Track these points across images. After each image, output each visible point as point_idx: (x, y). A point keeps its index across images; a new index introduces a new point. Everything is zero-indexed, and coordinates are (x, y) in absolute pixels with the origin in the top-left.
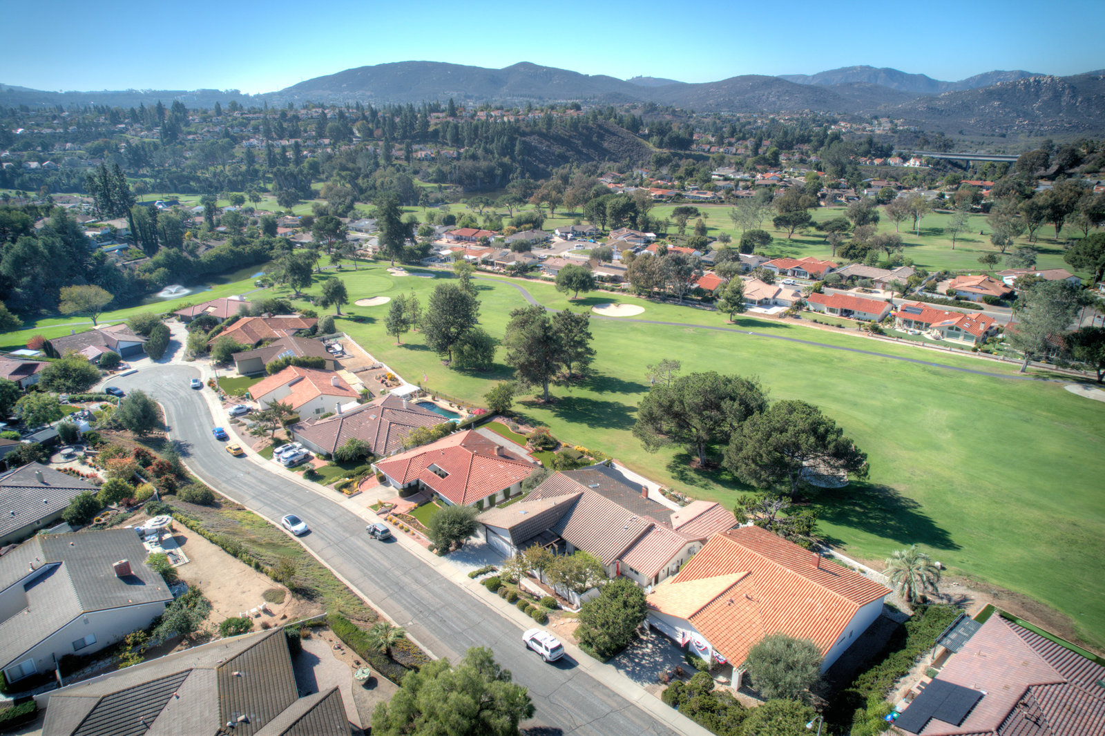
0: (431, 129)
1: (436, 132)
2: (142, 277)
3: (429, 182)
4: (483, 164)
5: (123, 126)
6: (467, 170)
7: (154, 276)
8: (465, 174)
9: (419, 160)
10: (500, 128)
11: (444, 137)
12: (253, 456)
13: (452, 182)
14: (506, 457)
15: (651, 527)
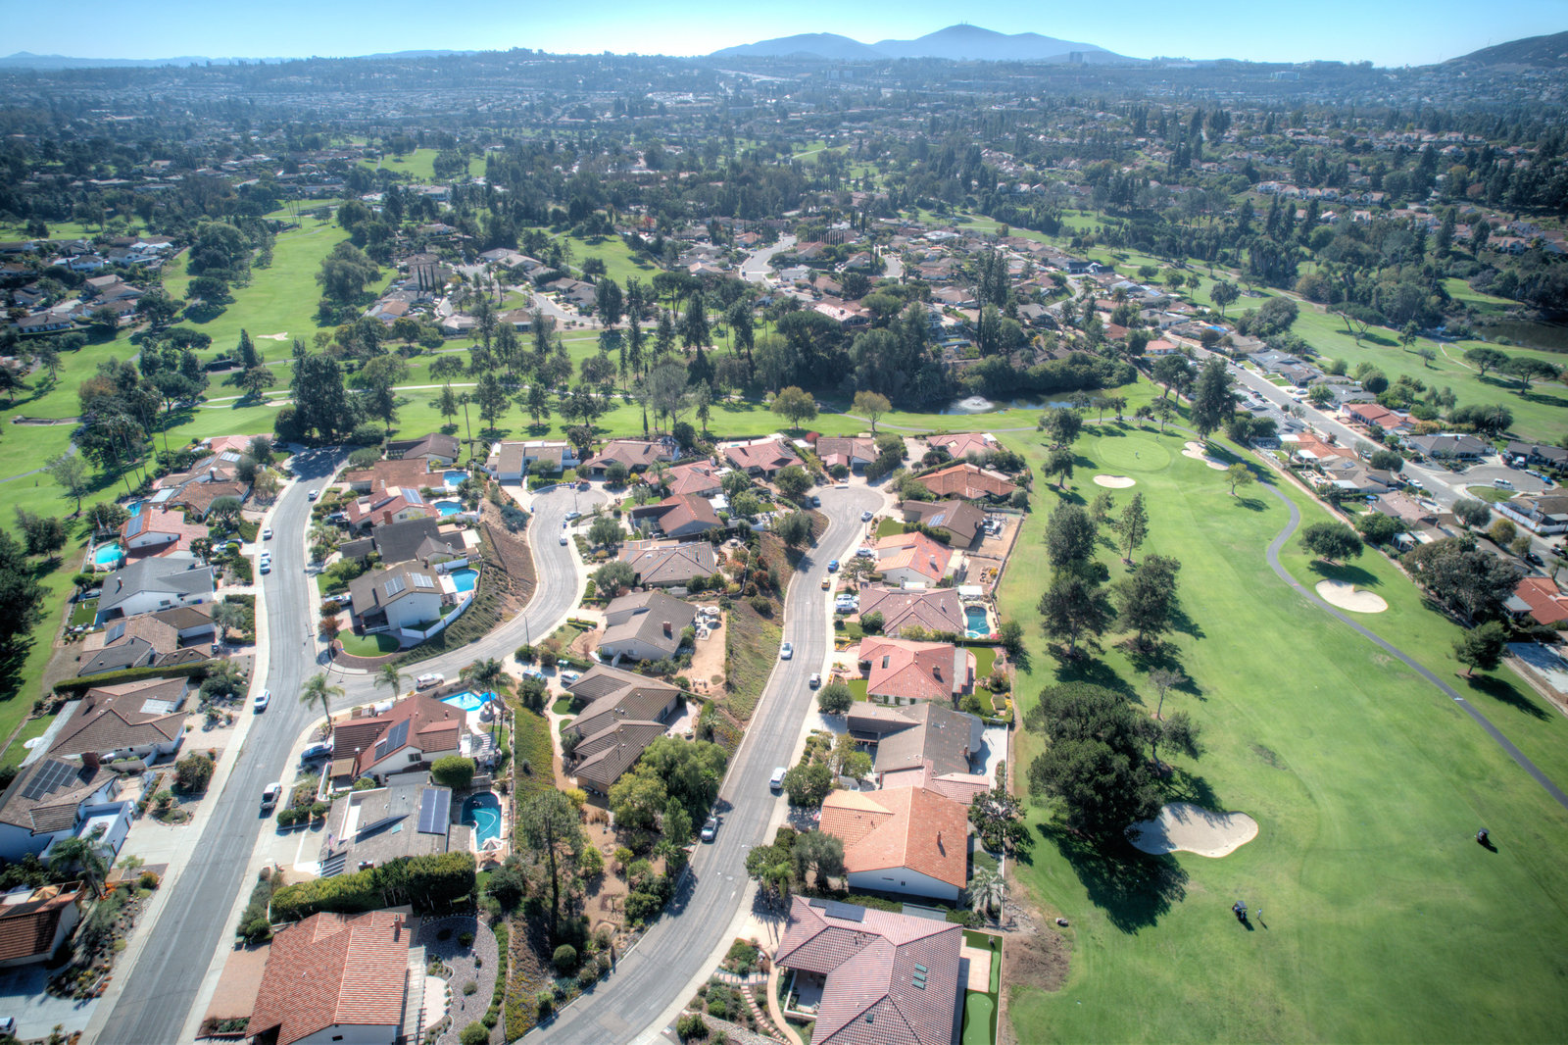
2: (962, 381)
3: (1486, 292)
5: (1143, 140)
7: (970, 381)
9: (1499, 251)
12: (830, 595)
13: (1524, 297)
14: (938, 677)
15: (920, 767)
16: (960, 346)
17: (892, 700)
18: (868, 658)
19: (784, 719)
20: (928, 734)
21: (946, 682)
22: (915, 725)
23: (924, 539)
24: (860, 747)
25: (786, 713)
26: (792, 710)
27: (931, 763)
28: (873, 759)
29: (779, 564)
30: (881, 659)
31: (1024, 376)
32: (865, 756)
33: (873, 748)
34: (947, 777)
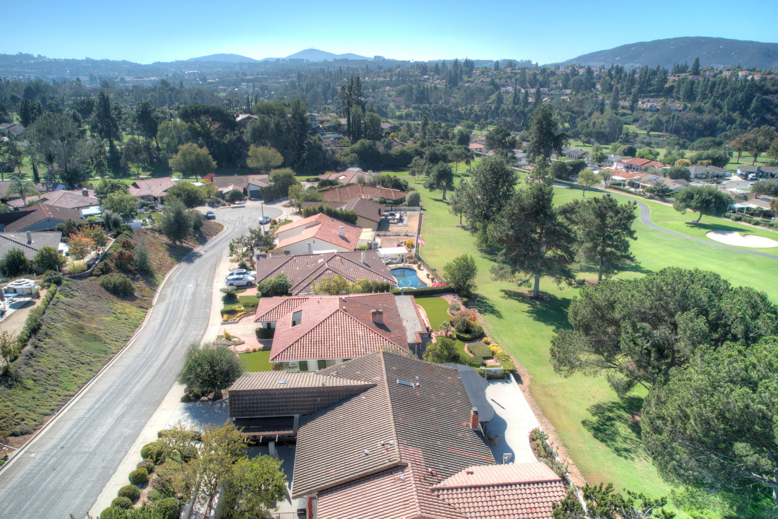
0: (667, 85)
1: (672, 88)
2: (340, 159)
3: (646, 130)
4: (706, 117)
5: (427, 76)
6: (685, 121)
7: (347, 158)
8: (683, 124)
9: (644, 110)
10: (739, 85)
11: (678, 92)
13: (667, 131)
14: (381, 326)
15: (398, 468)
16: (335, 138)
17: (313, 363)
18: (270, 318)
19: (110, 421)
20: (396, 399)
21: (395, 332)
22: (364, 389)
23: (328, 220)
24: (258, 446)
25: (118, 411)
26: (131, 406)
27: (419, 454)
28: (288, 468)
29: (157, 255)
30: (290, 317)
31: (388, 156)
32: (270, 463)
33: (287, 446)
34: (459, 479)
